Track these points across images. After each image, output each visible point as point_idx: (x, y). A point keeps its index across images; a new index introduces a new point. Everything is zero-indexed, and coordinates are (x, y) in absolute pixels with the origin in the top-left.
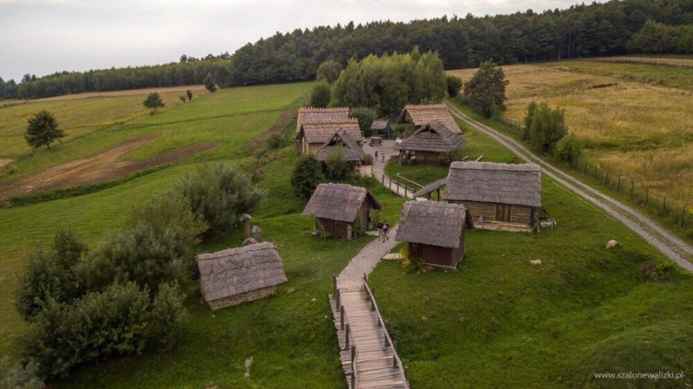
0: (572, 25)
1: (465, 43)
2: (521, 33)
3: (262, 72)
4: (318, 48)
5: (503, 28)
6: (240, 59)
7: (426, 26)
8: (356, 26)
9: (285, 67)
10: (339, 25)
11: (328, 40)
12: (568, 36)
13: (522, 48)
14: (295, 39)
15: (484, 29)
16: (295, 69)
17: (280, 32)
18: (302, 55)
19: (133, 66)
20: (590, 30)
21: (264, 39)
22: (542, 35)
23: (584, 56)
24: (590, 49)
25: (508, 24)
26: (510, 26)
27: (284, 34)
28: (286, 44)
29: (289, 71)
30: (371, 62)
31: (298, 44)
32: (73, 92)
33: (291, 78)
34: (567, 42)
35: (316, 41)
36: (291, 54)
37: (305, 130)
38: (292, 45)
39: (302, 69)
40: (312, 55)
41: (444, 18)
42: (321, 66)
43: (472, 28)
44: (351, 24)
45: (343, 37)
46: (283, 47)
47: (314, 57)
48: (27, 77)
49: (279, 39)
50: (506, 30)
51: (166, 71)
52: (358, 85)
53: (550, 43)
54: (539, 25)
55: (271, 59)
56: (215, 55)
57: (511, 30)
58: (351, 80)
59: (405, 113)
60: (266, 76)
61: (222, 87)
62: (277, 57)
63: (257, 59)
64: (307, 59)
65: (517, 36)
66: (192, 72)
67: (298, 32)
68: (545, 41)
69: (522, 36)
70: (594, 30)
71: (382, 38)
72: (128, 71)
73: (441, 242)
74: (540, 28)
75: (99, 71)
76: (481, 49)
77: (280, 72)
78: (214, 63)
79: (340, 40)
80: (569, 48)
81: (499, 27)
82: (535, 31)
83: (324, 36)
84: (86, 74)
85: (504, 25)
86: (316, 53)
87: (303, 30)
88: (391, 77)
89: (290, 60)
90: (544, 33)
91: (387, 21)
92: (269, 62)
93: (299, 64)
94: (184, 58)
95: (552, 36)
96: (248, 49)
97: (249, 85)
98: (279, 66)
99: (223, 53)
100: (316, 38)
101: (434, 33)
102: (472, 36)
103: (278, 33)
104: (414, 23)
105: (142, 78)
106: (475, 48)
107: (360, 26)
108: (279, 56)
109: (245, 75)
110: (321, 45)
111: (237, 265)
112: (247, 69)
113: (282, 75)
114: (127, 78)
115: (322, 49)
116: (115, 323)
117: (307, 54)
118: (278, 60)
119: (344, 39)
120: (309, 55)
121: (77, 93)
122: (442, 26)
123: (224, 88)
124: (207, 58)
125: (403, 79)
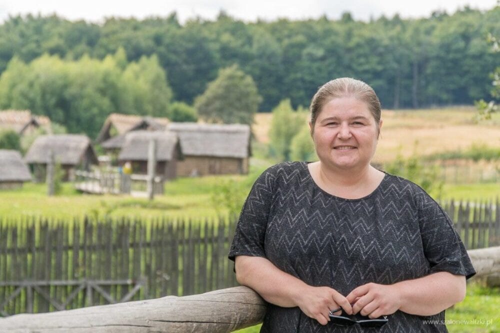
0: (419, 44)
2: (320, 53)
5: (286, 42)
7: (136, 28)
12: (411, 65)
20: (451, 56)
22: (362, 60)
23: (441, 103)
24: (454, 92)
25: (297, 34)
26: (300, 38)
34: (410, 77)
41: (173, 18)
43: (226, 38)
50: (292, 46)
57: (302, 46)
58: (19, 87)
59: (110, 126)
65: (313, 59)
69: (323, 59)
70: (459, 56)
74: (358, 46)
80: (414, 88)
81: (279, 40)
82: (349, 50)
85: (289, 36)
88: (83, 86)
90: (365, 56)
95: (379, 63)
104: (110, 21)
122: (168, 30)
125: (103, 92)
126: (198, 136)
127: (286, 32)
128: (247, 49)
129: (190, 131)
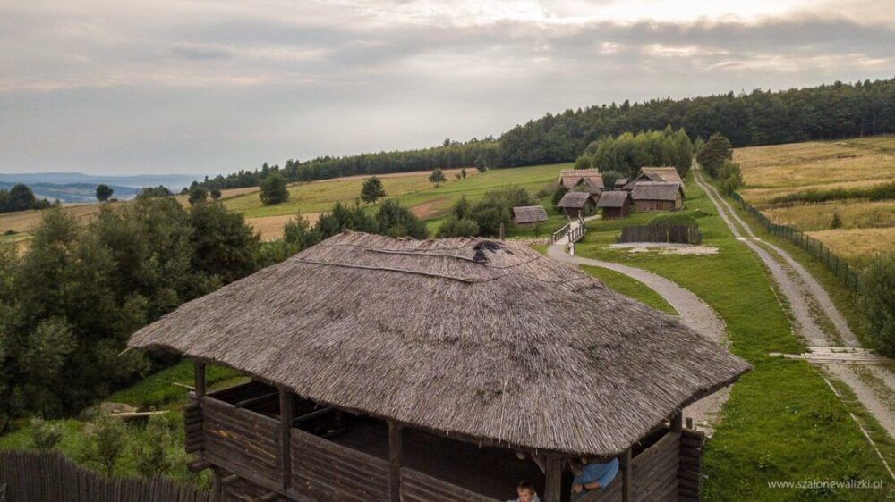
1: (748, 121)
2: (813, 108)
3: (531, 153)
4: (588, 129)
5: (792, 104)
6: (510, 141)
7: (706, 104)
8: (631, 104)
9: (554, 149)
10: (614, 104)
11: (599, 120)
13: (815, 125)
14: (565, 120)
15: (771, 104)
16: (564, 150)
17: (550, 113)
18: (572, 137)
19: (401, 150)
21: (533, 121)
22: (838, 110)
25: (799, 99)
26: (801, 101)
27: (554, 116)
28: (556, 125)
29: (557, 153)
30: (626, 138)
31: (568, 124)
32: (345, 175)
33: (559, 159)
35: (587, 122)
36: (561, 135)
37: (564, 181)
38: (561, 126)
39: (571, 149)
40: (582, 136)
41: (731, 94)
42: (589, 146)
43: (757, 104)
44: (627, 102)
45: (615, 117)
46: (553, 128)
47: (584, 138)
48: (290, 163)
49: (549, 122)
50: (796, 106)
51: (435, 154)
52: (611, 156)
53: (848, 118)
54: (835, 99)
55: (540, 140)
56: (479, 139)
57: (803, 105)
58: (606, 152)
60: (534, 157)
61: (492, 167)
62: (546, 138)
63: (526, 140)
64: (577, 140)
65: (807, 112)
66: (460, 154)
67: (569, 113)
68: (841, 117)
69: (813, 112)
71: (657, 117)
72: (397, 155)
73: (615, 205)
74: (836, 102)
75: (370, 154)
76: (766, 126)
77: (549, 152)
78: (482, 146)
79: (613, 120)
81: (789, 103)
82: (830, 105)
83: (596, 116)
84: (357, 158)
86: (586, 133)
87: (575, 112)
88: (639, 149)
89: (558, 141)
90: (841, 108)
91: (666, 98)
92: (537, 144)
93: (568, 145)
94: (447, 143)
95: (849, 111)
96: (517, 131)
97: (517, 166)
98: (548, 147)
99: (488, 136)
100: (587, 118)
101: (714, 111)
102: (757, 112)
103: (548, 114)
105: (410, 161)
106: (761, 126)
107: (636, 105)
108: (549, 137)
109: (513, 157)
110: (591, 125)
111: (529, 212)
112: (515, 151)
113: (551, 155)
114: (397, 161)
115: (593, 130)
116: (489, 219)
117: (577, 135)
118: (547, 141)
119: (616, 119)
120: (580, 136)
121: (349, 176)
122: (726, 103)
123: (493, 169)
124: (471, 142)
125: (650, 151)
126: (651, 188)
127: (792, 98)
128: (769, 109)
129: (647, 186)
